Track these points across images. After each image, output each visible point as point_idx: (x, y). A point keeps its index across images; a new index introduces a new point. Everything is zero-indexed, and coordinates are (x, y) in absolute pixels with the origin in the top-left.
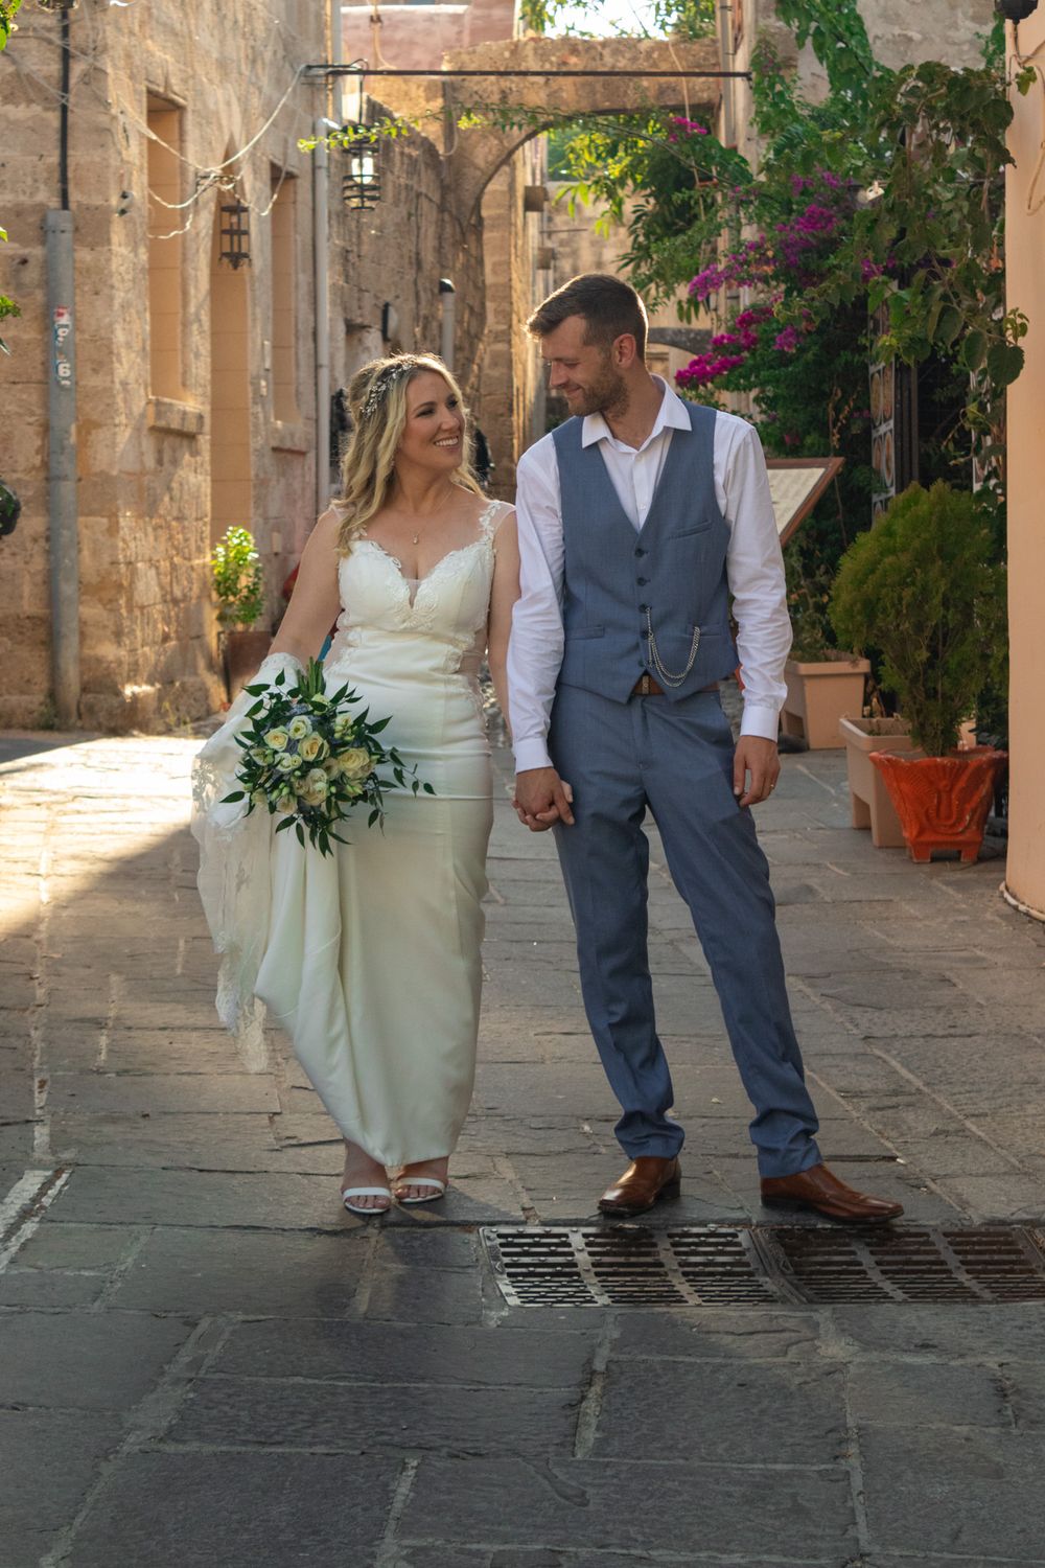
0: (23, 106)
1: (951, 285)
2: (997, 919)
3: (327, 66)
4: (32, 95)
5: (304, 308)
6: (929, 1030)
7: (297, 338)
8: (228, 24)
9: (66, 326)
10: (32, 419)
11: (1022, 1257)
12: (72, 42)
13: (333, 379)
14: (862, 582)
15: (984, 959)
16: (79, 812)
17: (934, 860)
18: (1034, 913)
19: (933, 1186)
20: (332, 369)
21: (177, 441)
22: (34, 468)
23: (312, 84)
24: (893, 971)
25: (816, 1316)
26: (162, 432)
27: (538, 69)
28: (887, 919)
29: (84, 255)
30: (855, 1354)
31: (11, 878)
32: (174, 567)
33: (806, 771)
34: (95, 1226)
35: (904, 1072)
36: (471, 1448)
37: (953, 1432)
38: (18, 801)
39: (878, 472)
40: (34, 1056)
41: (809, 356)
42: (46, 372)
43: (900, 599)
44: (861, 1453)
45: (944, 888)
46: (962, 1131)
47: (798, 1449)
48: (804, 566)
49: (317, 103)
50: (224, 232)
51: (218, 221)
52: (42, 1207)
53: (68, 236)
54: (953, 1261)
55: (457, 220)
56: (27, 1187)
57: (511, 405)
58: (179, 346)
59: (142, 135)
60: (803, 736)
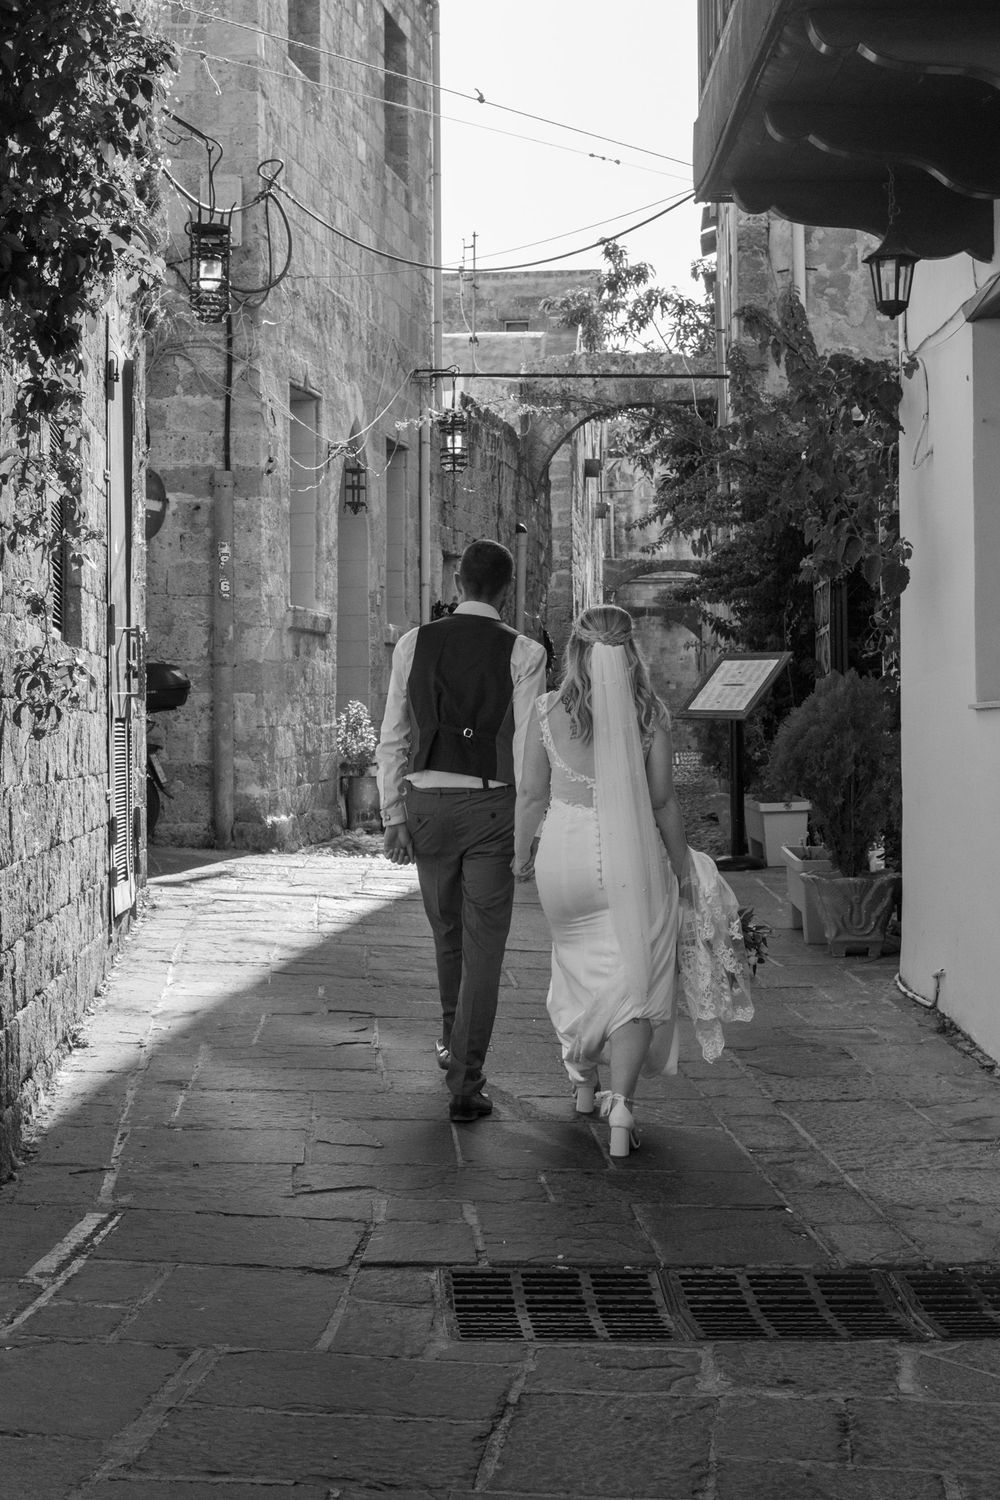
0: (198, 397)
1: (856, 522)
2: (890, 1003)
3: (431, 370)
4: (205, 389)
5: (412, 542)
6: (826, 1096)
7: (406, 564)
8: (355, 340)
9: (227, 555)
10: (201, 622)
11: (877, 1297)
12: (234, 350)
13: (433, 593)
14: (795, 745)
15: (876, 1036)
16: (215, 912)
17: (849, 954)
18: (918, 998)
19: (811, 1232)
20: (433, 586)
21: (311, 638)
22: (202, 657)
23: (419, 383)
24: (806, 1045)
25: (701, 1353)
26: (297, 631)
27: (589, 372)
28: (806, 1002)
29: (241, 503)
30: (726, 1389)
31: (148, 965)
32: (307, 729)
33: (762, 884)
34: (130, 1263)
35: (803, 1132)
36: (389, 1479)
37: (797, 1466)
38: (171, 904)
39: (819, 663)
40: (123, 1112)
41: (769, 577)
42: (212, 588)
43: (822, 758)
44: (717, 1487)
45: (853, 977)
46: (840, 1184)
47: (664, 1483)
48: (765, 732)
49: (424, 398)
50: (348, 487)
51: (344, 479)
52: (93, 1246)
53: (229, 489)
54: (820, 1300)
55: (529, 481)
56: (85, 1228)
57: (571, 614)
58: (314, 570)
59: (286, 418)
60: (762, 857)
